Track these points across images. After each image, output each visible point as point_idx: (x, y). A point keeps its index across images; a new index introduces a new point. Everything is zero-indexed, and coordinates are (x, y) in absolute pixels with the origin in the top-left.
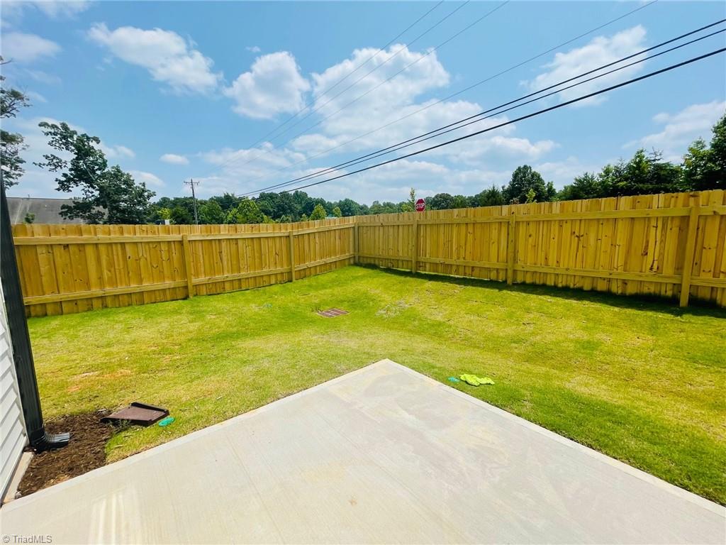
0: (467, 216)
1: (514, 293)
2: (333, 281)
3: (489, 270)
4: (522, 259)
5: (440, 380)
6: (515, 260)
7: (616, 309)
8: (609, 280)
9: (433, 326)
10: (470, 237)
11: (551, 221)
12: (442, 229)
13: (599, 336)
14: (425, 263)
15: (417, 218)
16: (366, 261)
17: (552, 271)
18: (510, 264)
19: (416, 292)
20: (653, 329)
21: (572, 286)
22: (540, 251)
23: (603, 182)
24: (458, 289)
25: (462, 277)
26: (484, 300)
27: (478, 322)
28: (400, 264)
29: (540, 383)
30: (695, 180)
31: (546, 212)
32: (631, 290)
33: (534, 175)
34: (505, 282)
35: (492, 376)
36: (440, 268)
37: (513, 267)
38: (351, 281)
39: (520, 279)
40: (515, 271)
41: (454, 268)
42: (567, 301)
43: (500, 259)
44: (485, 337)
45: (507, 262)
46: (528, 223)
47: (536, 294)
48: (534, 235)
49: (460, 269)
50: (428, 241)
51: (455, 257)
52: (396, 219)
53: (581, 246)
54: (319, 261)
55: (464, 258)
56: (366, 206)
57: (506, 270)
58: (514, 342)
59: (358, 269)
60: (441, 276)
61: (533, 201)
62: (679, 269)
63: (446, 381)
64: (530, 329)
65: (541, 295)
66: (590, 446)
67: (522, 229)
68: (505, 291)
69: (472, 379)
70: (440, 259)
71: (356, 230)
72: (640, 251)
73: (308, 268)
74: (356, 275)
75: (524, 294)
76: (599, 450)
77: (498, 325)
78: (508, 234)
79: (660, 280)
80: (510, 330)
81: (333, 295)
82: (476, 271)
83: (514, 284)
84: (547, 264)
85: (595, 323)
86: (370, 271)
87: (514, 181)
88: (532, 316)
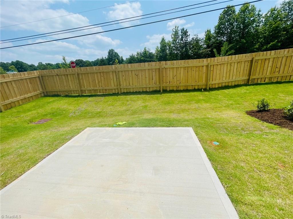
0: (99, 69)
1: (122, 96)
2: (34, 107)
3: (112, 89)
4: (122, 84)
5: (111, 127)
6: (120, 85)
7: (149, 96)
8: (146, 88)
9: (97, 113)
10: (102, 78)
11: (129, 70)
12: (90, 75)
13: (147, 103)
14: (85, 90)
15: (77, 71)
16: (51, 94)
17: (131, 87)
18: (119, 86)
19: (85, 103)
20: (157, 99)
21: (137, 91)
22: (127, 81)
23: (137, 57)
24: (102, 98)
25: (102, 94)
26: (113, 100)
27: (114, 108)
28: (72, 92)
29: (137, 119)
30: (158, 58)
31: (127, 67)
32: (151, 90)
33: (116, 53)
34: (118, 93)
35: (125, 121)
36: (92, 92)
37: (120, 87)
38: (47, 104)
39: (123, 91)
40: (121, 89)
41: (98, 91)
42: (137, 96)
43: (115, 85)
44: (117, 112)
45: (117, 86)
46: (122, 72)
47: (129, 95)
48: (124, 76)
49: (101, 91)
50: (84, 81)
51: (98, 86)
52: (65, 71)
53: (138, 78)
54: (19, 98)
55: (102, 86)
56: (34, 65)
57: (118, 89)
58: (127, 111)
59: (48, 98)
60: (93, 95)
61: (118, 63)
62: (160, 83)
63: (113, 127)
64: (129, 106)
65: (130, 95)
66: (153, 127)
67: (120, 73)
68: (119, 96)
69: (120, 123)
70: (92, 88)
71: (41, 78)
72: (152, 79)
73: (12, 102)
74: (49, 101)
75: (125, 96)
76: (155, 127)
77: (120, 107)
78: (116, 76)
79: (157, 86)
80: (124, 108)
81: (38, 113)
82: (107, 91)
83: (121, 93)
84: (130, 85)
85: (145, 100)
86: (56, 98)
87: (109, 55)
88: (129, 102)
